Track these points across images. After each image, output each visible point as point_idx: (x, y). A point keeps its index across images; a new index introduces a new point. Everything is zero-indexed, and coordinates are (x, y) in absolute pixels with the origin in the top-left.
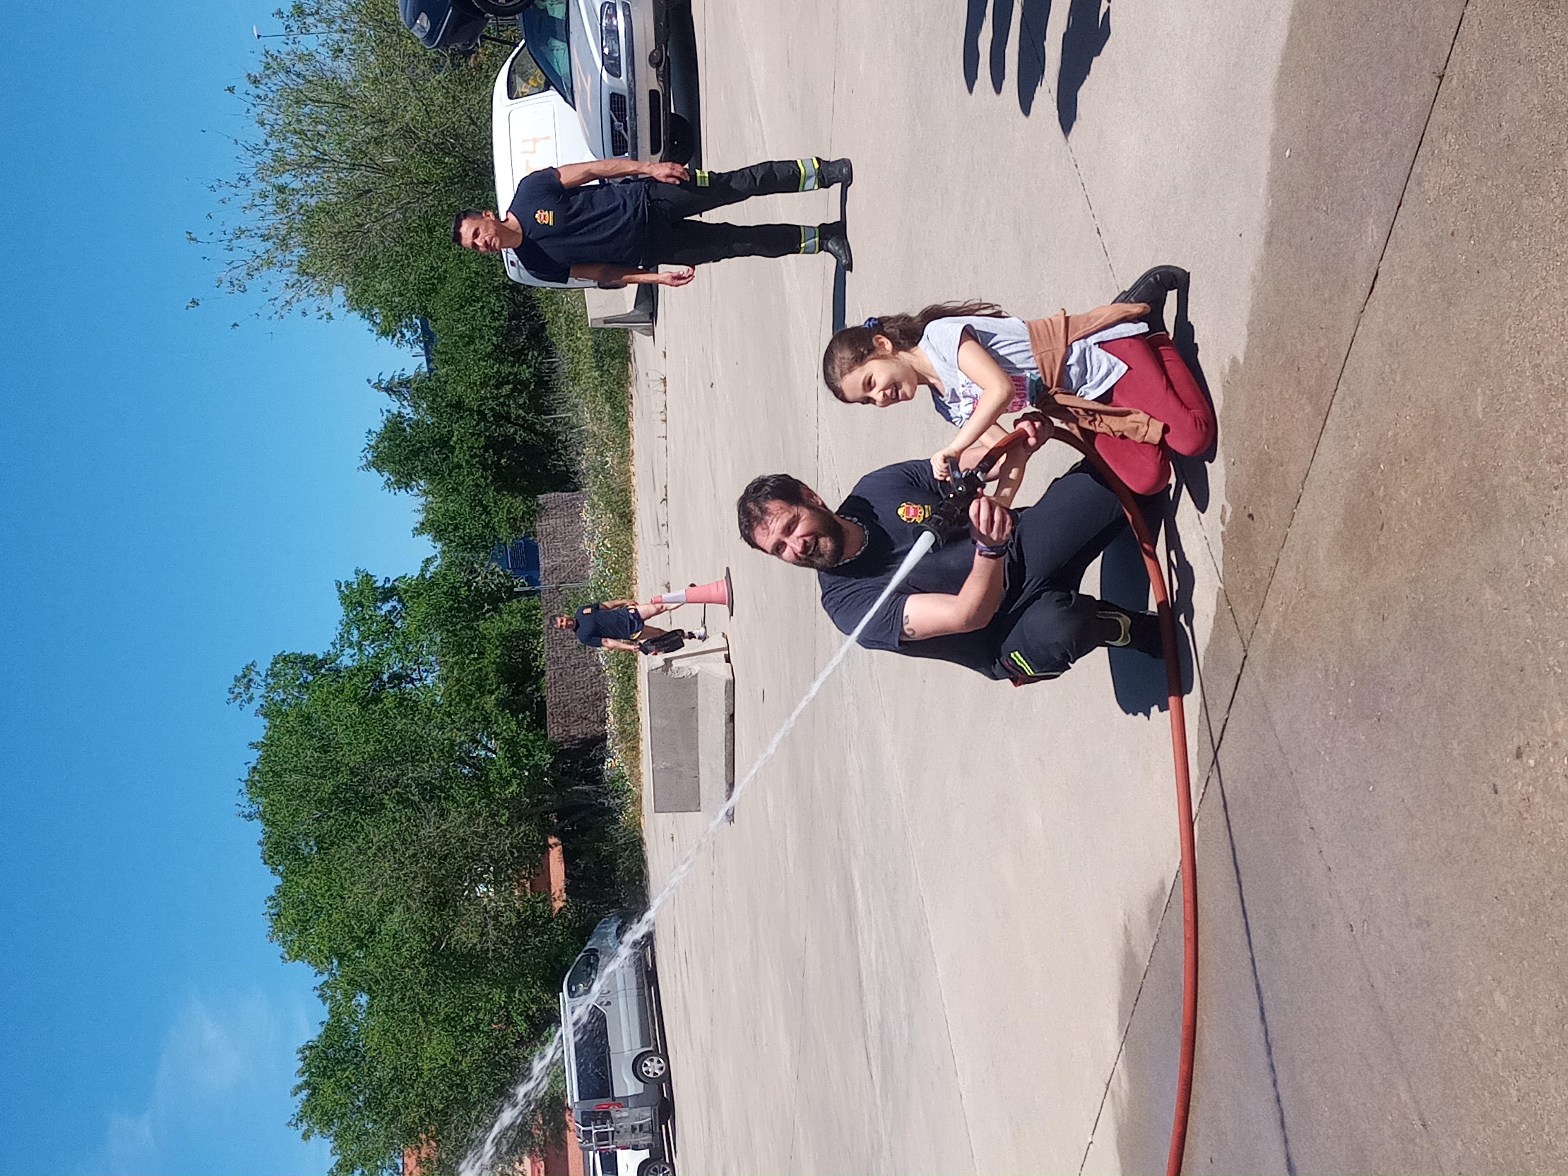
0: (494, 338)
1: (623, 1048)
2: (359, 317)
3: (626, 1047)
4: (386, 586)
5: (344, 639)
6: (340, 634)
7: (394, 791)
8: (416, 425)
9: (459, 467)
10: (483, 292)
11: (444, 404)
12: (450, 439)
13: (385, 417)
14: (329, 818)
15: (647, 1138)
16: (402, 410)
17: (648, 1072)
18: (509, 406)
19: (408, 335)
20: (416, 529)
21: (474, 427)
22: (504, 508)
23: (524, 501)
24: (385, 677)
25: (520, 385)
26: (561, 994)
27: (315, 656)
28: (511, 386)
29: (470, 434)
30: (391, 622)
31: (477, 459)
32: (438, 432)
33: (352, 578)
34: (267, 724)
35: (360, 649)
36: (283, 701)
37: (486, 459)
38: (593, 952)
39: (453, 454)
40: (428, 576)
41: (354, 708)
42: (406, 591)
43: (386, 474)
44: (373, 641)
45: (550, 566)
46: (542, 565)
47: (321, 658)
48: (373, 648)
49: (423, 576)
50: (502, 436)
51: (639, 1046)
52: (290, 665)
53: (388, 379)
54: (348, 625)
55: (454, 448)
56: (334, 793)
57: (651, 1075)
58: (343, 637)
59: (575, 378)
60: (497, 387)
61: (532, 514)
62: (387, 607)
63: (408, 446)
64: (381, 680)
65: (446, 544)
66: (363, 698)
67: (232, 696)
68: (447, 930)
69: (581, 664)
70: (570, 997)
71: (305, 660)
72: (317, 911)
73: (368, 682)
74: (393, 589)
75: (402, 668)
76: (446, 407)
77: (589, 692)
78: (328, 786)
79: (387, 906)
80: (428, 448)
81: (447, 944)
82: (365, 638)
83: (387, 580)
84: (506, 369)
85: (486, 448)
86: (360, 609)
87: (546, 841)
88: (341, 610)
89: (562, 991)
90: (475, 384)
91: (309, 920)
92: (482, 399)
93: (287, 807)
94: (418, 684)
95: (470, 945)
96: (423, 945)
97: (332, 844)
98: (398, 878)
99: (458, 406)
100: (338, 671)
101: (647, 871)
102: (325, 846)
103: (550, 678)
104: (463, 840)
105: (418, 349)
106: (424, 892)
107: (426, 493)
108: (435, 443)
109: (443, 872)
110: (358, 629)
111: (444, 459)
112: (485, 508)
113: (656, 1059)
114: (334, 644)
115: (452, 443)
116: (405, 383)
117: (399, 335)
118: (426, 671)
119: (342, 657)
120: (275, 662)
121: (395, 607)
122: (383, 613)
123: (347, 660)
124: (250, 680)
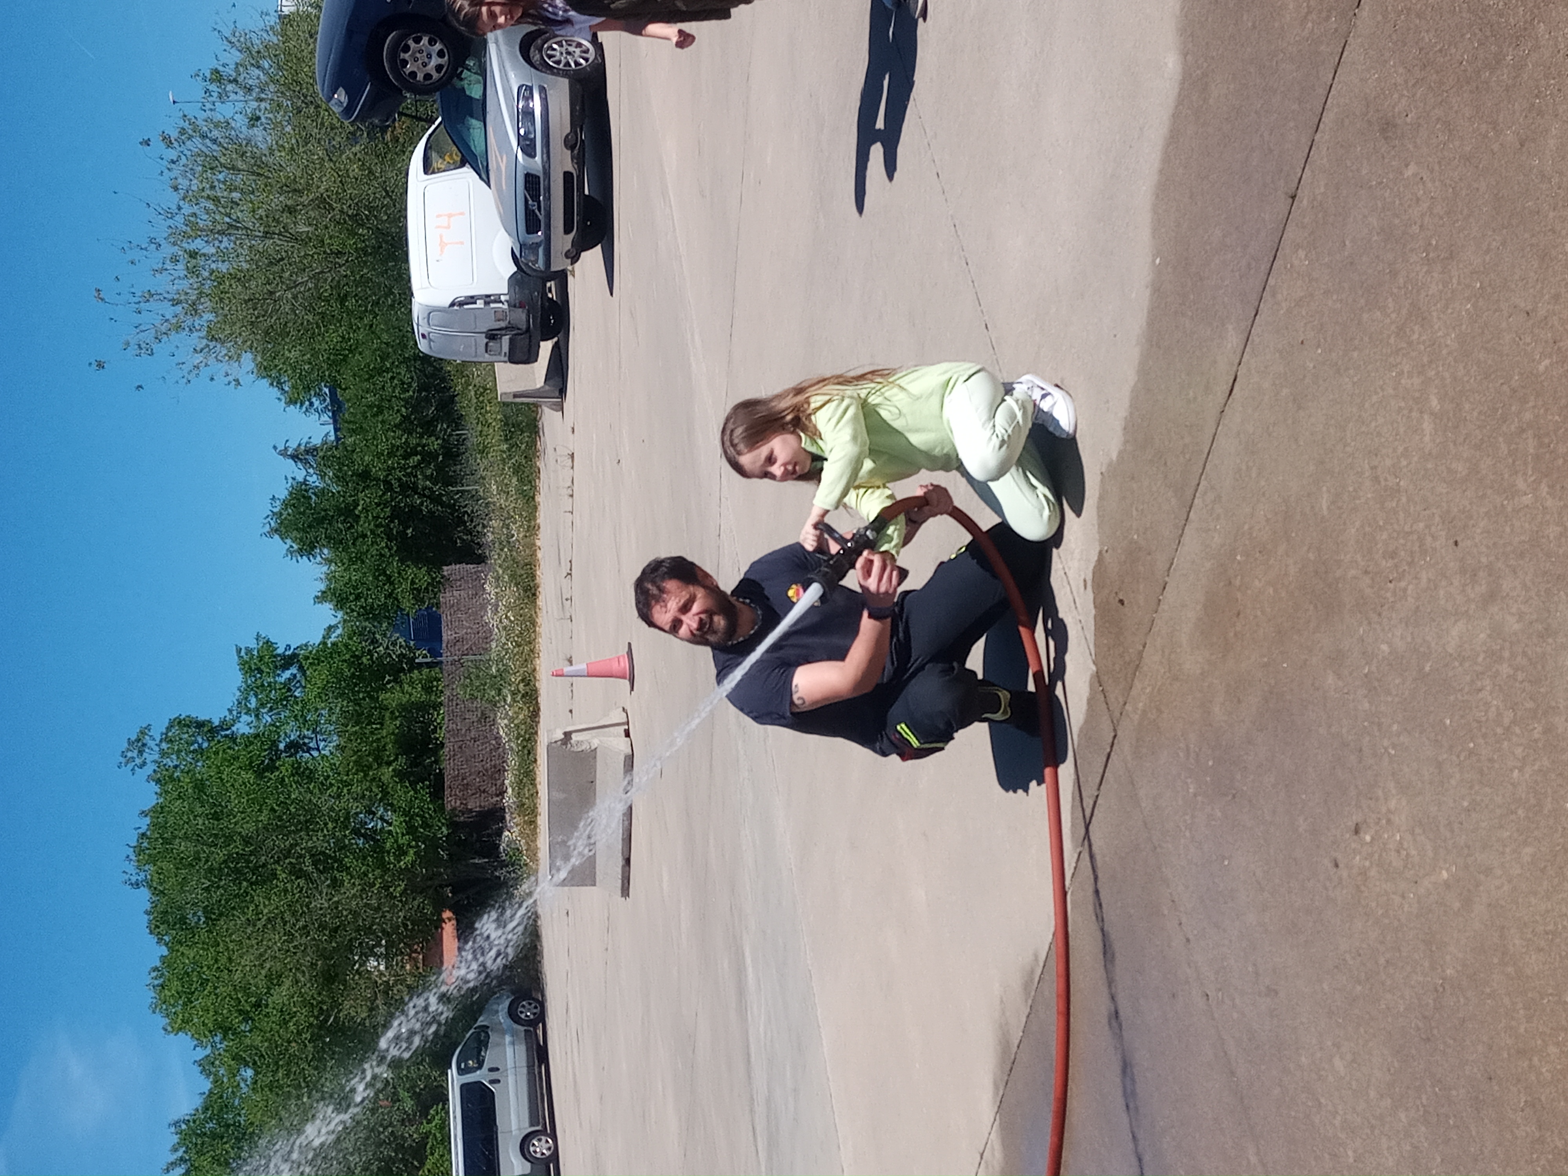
0: (403, 409)
1: (511, 1127)
2: (268, 385)
3: (514, 1126)
4: (287, 653)
5: (241, 706)
6: (238, 700)
7: (287, 861)
8: (321, 493)
9: (364, 536)
10: (393, 363)
11: (350, 473)
12: (355, 508)
13: (289, 484)
14: (218, 887)
16: (308, 478)
17: (535, 1152)
18: (416, 476)
19: (316, 403)
20: (317, 597)
21: (381, 497)
22: (408, 578)
23: (428, 572)
24: (282, 746)
25: (428, 457)
26: (449, 1071)
27: (209, 722)
28: (419, 457)
29: (376, 503)
30: (289, 690)
31: (382, 529)
32: (343, 501)
33: (253, 644)
34: (159, 791)
35: (257, 716)
36: (176, 767)
37: (392, 529)
38: (484, 1029)
39: (357, 524)
40: (329, 643)
41: (249, 776)
42: (306, 658)
43: (289, 541)
44: (271, 709)
45: (453, 637)
46: (446, 635)
47: (216, 724)
48: (270, 716)
49: (325, 644)
50: (408, 506)
51: (527, 1124)
52: (185, 730)
53: (295, 446)
54: (246, 691)
55: (359, 517)
56: (225, 862)
57: (538, 1155)
58: (239, 703)
59: (483, 451)
60: (406, 457)
61: (437, 585)
62: (287, 674)
63: (312, 514)
64: (278, 750)
65: (347, 613)
66: (259, 765)
67: (124, 760)
68: (336, 1005)
69: (482, 737)
70: (459, 1074)
71: (200, 725)
72: (201, 984)
73: (266, 750)
74: (294, 656)
75: (299, 736)
76: (352, 476)
77: (488, 765)
78: (220, 855)
79: (274, 980)
80: (333, 517)
81: (336, 1017)
82: (263, 705)
83: (288, 647)
84: (413, 441)
85: (392, 519)
86: (259, 675)
87: (440, 915)
88: (239, 677)
89: (450, 1067)
90: (383, 455)
91: (194, 993)
92: (390, 469)
93: (176, 876)
94: (315, 753)
95: (359, 1021)
96: (311, 1019)
97: (221, 915)
98: (288, 951)
99: (365, 475)
100: (233, 738)
101: (541, 946)
102: (213, 917)
103: (450, 750)
104: (355, 914)
105: (325, 418)
106: (313, 965)
107: (329, 561)
108: (339, 511)
109: (334, 944)
110: (256, 696)
111: (349, 528)
112: (389, 577)
113: (544, 1138)
114: (230, 711)
115: (357, 512)
116: (312, 451)
117: (307, 403)
118: (324, 740)
119: (237, 726)
120: (169, 729)
121: (295, 676)
122: (282, 680)
123: (243, 727)
124: (144, 745)
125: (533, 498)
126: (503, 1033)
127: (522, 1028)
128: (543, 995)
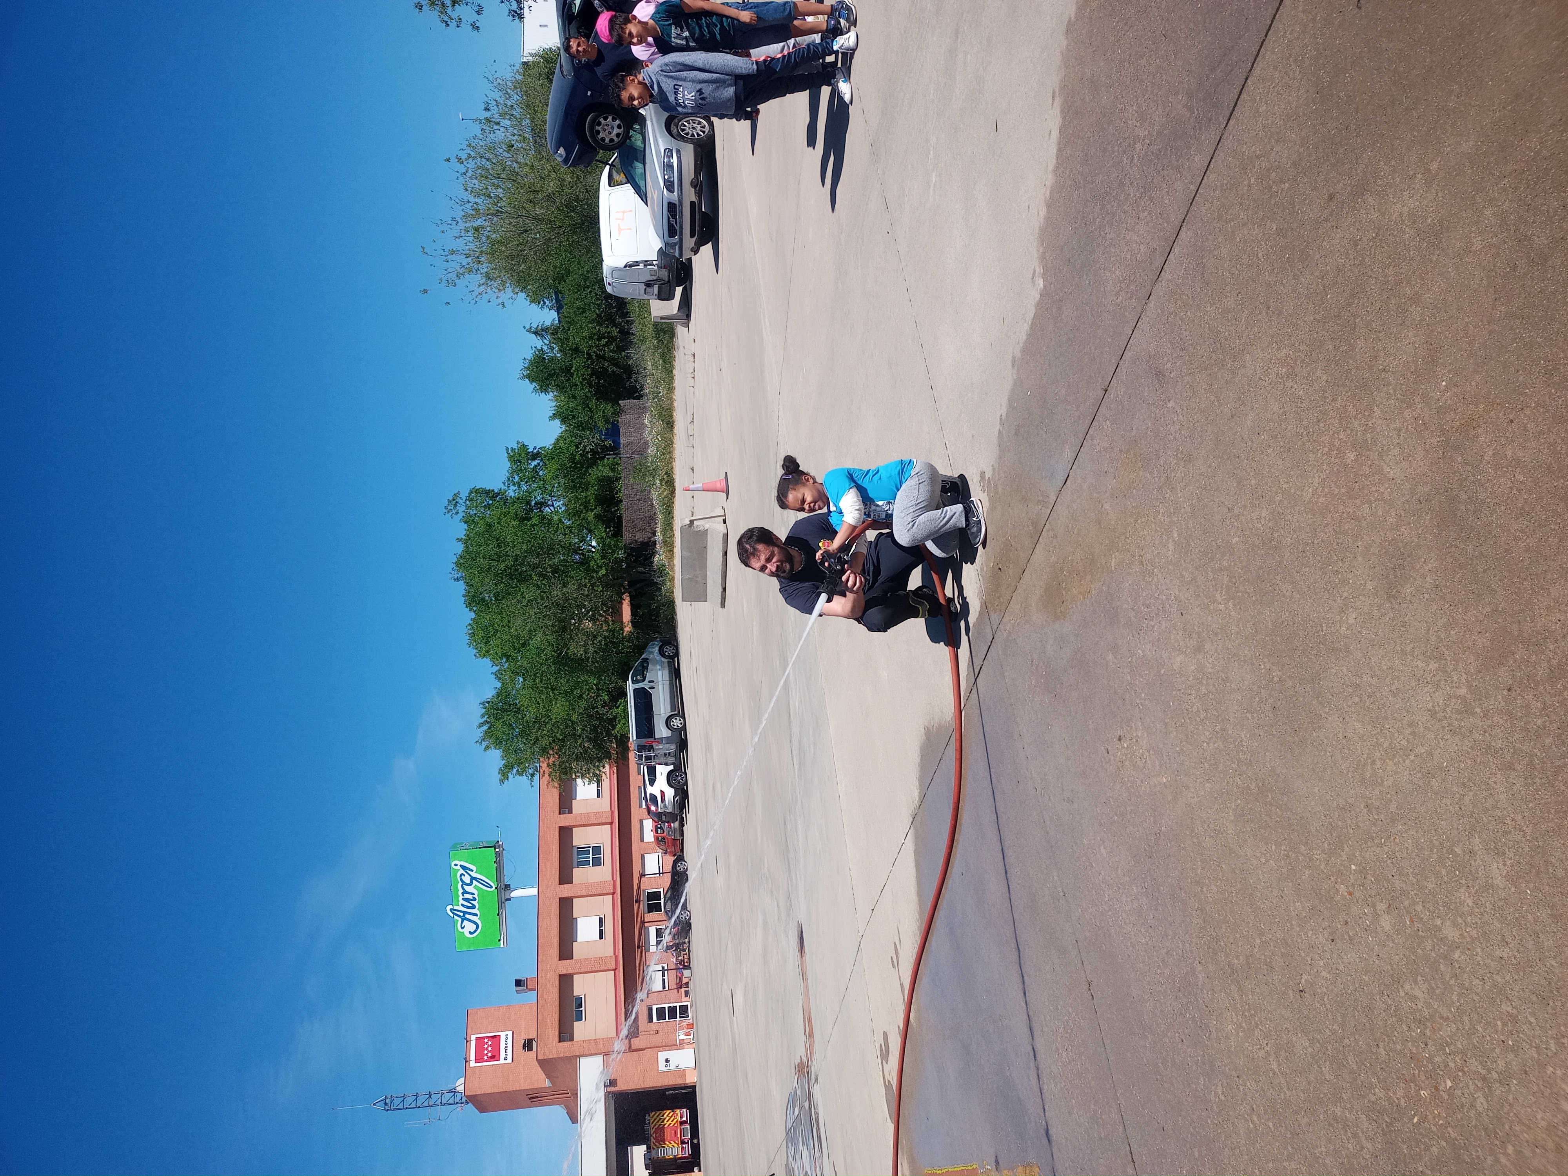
1: (661, 712)
4: (534, 452)
5: (510, 481)
7: (538, 570)
8: (551, 358)
9: (576, 385)
11: (567, 347)
12: (571, 368)
13: (533, 351)
14: (502, 583)
15: (672, 760)
16: (544, 347)
17: (674, 725)
18: (605, 351)
19: (548, 303)
20: (551, 417)
21: (585, 362)
22: (601, 409)
23: (612, 405)
24: (533, 504)
26: (626, 684)
27: (493, 490)
28: (606, 339)
29: (583, 366)
30: (536, 472)
31: (586, 381)
32: (564, 364)
33: (515, 446)
34: (466, 528)
35: (519, 487)
36: (476, 514)
37: (592, 381)
38: (646, 660)
39: (572, 378)
40: (558, 447)
41: (516, 522)
42: (545, 454)
43: (534, 384)
44: (527, 482)
45: (626, 441)
46: (622, 442)
47: (496, 491)
48: (526, 487)
49: (555, 446)
50: (601, 368)
51: (669, 710)
52: (479, 495)
53: (536, 327)
54: (513, 472)
55: (573, 374)
56: (504, 569)
57: (675, 727)
58: (509, 479)
59: (643, 340)
60: (599, 339)
61: (617, 412)
62: (534, 463)
63: (547, 370)
64: (530, 506)
65: (567, 426)
66: (521, 516)
67: (446, 511)
68: (566, 645)
70: (633, 683)
71: (488, 492)
72: (494, 633)
73: (523, 507)
74: (539, 453)
75: (542, 498)
76: (568, 350)
77: (646, 515)
78: (501, 566)
79: (532, 632)
80: (558, 373)
81: (566, 653)
82: (522, 481)
83: (535, 448)
84: (603, 330)
85: (591, 375)
86: (519, 464)
87: (621, 596)
88: (508, 464)
89: (628, 679)
90: (586, 338)
91: (490, 637)
92: (590, 346)
93: (478, 577)
95: (578, 654)
96: (553, 653)
97: (503, 597)
98: (540, 618)
99: (576, 349)
100: (506, 499)
102: (499, 598)
103: (625, 504)
105: (553, 311)
106: (553, 626)
107: (556, 397)
108: (562, 370)
110: (518, 475)
112: (590, 408)
113: (678, 718)
114: (504, 483)
115: (572, 371)
116: (545, 330)
117: (542, 304)
118: (556, 500)
119: (509, 491)
120: (471, 492)
121: (539, 464)
122: (532, 467)
123: (511, 493)
124: (457, 502)
125: (672, 371)
126: (656, 662)
127: (667, 660)
128: (677, 644)
